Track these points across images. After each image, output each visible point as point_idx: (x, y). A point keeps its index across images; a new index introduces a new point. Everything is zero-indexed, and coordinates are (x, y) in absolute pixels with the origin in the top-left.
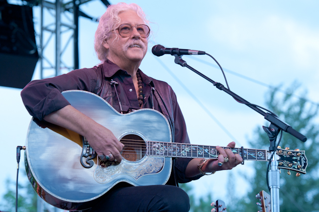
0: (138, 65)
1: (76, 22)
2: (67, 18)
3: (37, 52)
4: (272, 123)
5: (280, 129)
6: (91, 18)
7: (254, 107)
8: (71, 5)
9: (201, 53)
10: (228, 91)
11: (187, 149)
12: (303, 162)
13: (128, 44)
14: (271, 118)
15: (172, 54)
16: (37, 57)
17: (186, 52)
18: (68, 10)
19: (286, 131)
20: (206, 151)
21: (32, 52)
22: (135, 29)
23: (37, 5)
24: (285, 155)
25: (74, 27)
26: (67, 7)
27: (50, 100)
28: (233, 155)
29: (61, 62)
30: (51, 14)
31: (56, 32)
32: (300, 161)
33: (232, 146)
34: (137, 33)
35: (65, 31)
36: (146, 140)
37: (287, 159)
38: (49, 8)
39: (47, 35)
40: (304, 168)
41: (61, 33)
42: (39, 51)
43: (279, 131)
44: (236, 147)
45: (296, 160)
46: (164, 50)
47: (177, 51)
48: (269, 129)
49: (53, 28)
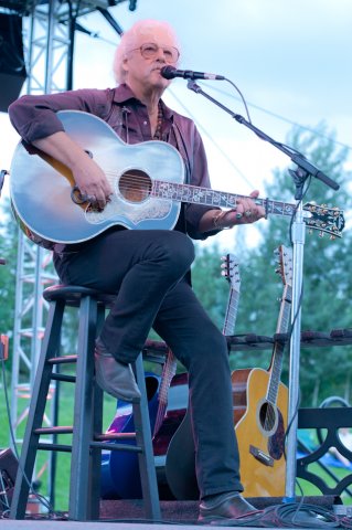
0: (160, 94)
1: (72, 37)
2: (62, 31)
3: (24, 69)
4: (300, 166)
5: (308, 174)
6: (89, 33)
7: (279, 145)
8: (67, 17)
9: (219, 78)
10: (249, 125)
11: (201, 194)
12: (340, 223)
13: (152, 67)
14: (298, 159)
15: (185, 77)
16: (24, 75)
17: (201, 76)
18: (62, 22)
19: (316, 177)
20: (224, 198)
21: (19, 69)
22: (161, 52)
23: (27, 15)
24: (319, 212)
25: (69, 42)
26: (62, 18)
27: (37, 124)
28: (255, 207)
29: (51, 83)
30: (44, 26)
31: (48, 48)
32: (337, 222)
33: (255, 196)
34: (163, 56)
35: (58, 47)
36: (153, 178)
37: (321, 218)
38: (40, 19)
39: (36, 50)
40: (341, 230)
41: (53, 49)
42: (27, 68)
43: (307, 176)
44: (260, 197)
45: (332, 221)
46: (176, 73)
47: (191, 74)
48: (297, 173)
49: (44, 42)
